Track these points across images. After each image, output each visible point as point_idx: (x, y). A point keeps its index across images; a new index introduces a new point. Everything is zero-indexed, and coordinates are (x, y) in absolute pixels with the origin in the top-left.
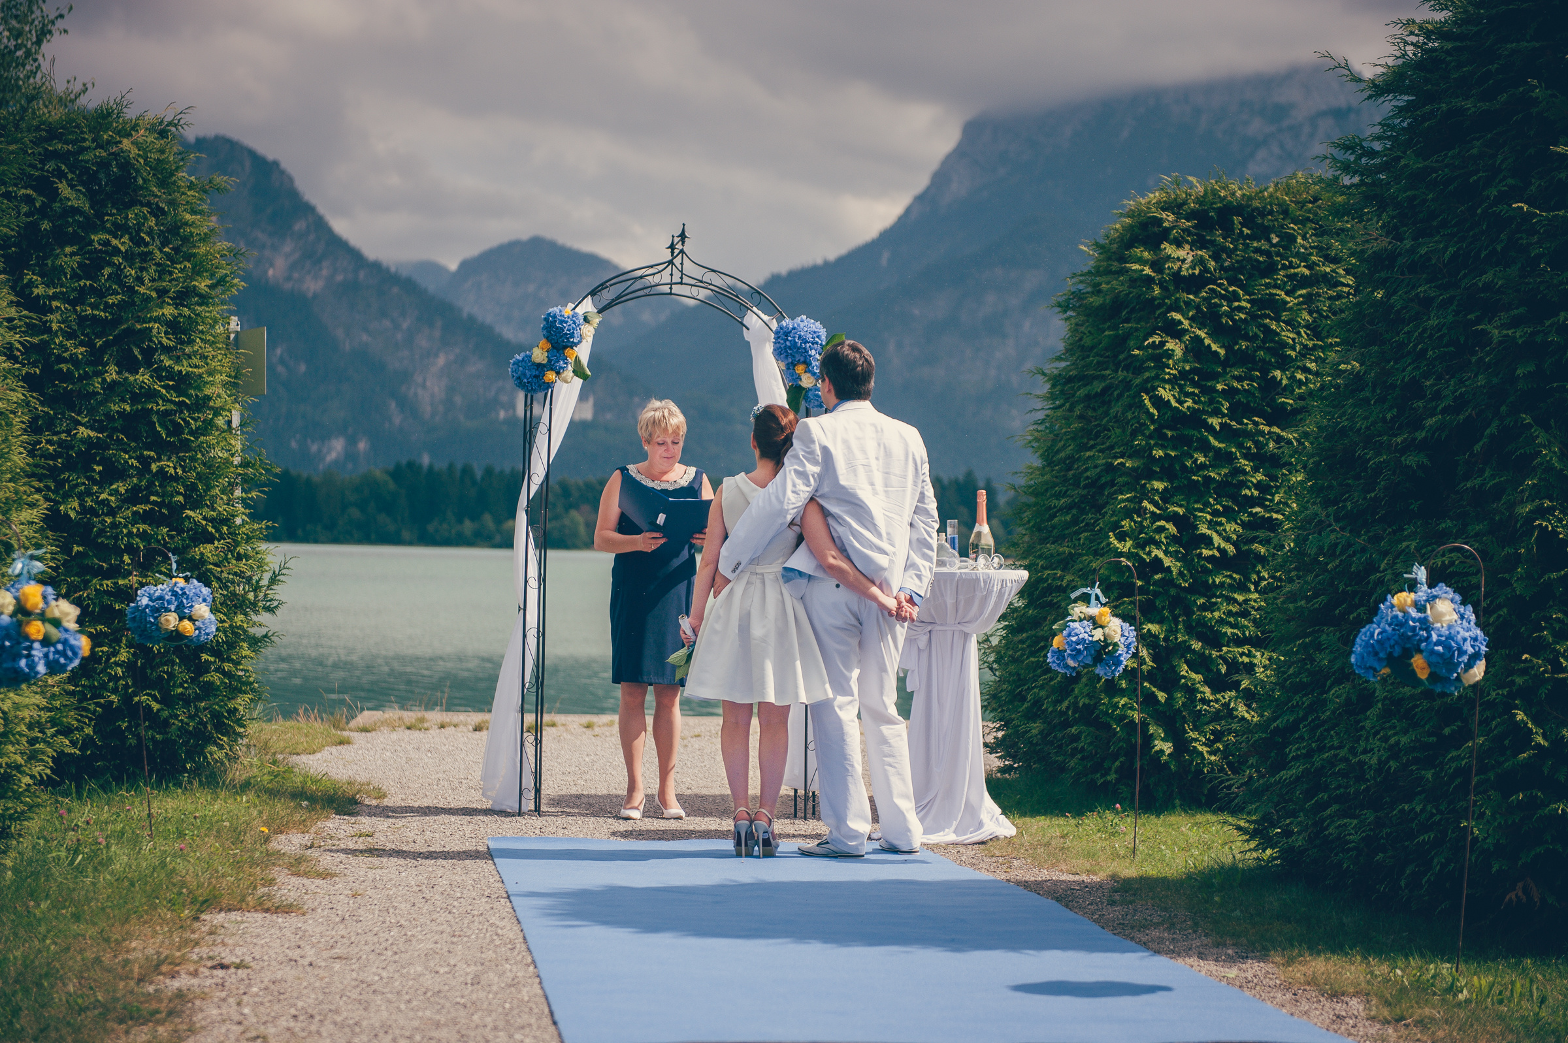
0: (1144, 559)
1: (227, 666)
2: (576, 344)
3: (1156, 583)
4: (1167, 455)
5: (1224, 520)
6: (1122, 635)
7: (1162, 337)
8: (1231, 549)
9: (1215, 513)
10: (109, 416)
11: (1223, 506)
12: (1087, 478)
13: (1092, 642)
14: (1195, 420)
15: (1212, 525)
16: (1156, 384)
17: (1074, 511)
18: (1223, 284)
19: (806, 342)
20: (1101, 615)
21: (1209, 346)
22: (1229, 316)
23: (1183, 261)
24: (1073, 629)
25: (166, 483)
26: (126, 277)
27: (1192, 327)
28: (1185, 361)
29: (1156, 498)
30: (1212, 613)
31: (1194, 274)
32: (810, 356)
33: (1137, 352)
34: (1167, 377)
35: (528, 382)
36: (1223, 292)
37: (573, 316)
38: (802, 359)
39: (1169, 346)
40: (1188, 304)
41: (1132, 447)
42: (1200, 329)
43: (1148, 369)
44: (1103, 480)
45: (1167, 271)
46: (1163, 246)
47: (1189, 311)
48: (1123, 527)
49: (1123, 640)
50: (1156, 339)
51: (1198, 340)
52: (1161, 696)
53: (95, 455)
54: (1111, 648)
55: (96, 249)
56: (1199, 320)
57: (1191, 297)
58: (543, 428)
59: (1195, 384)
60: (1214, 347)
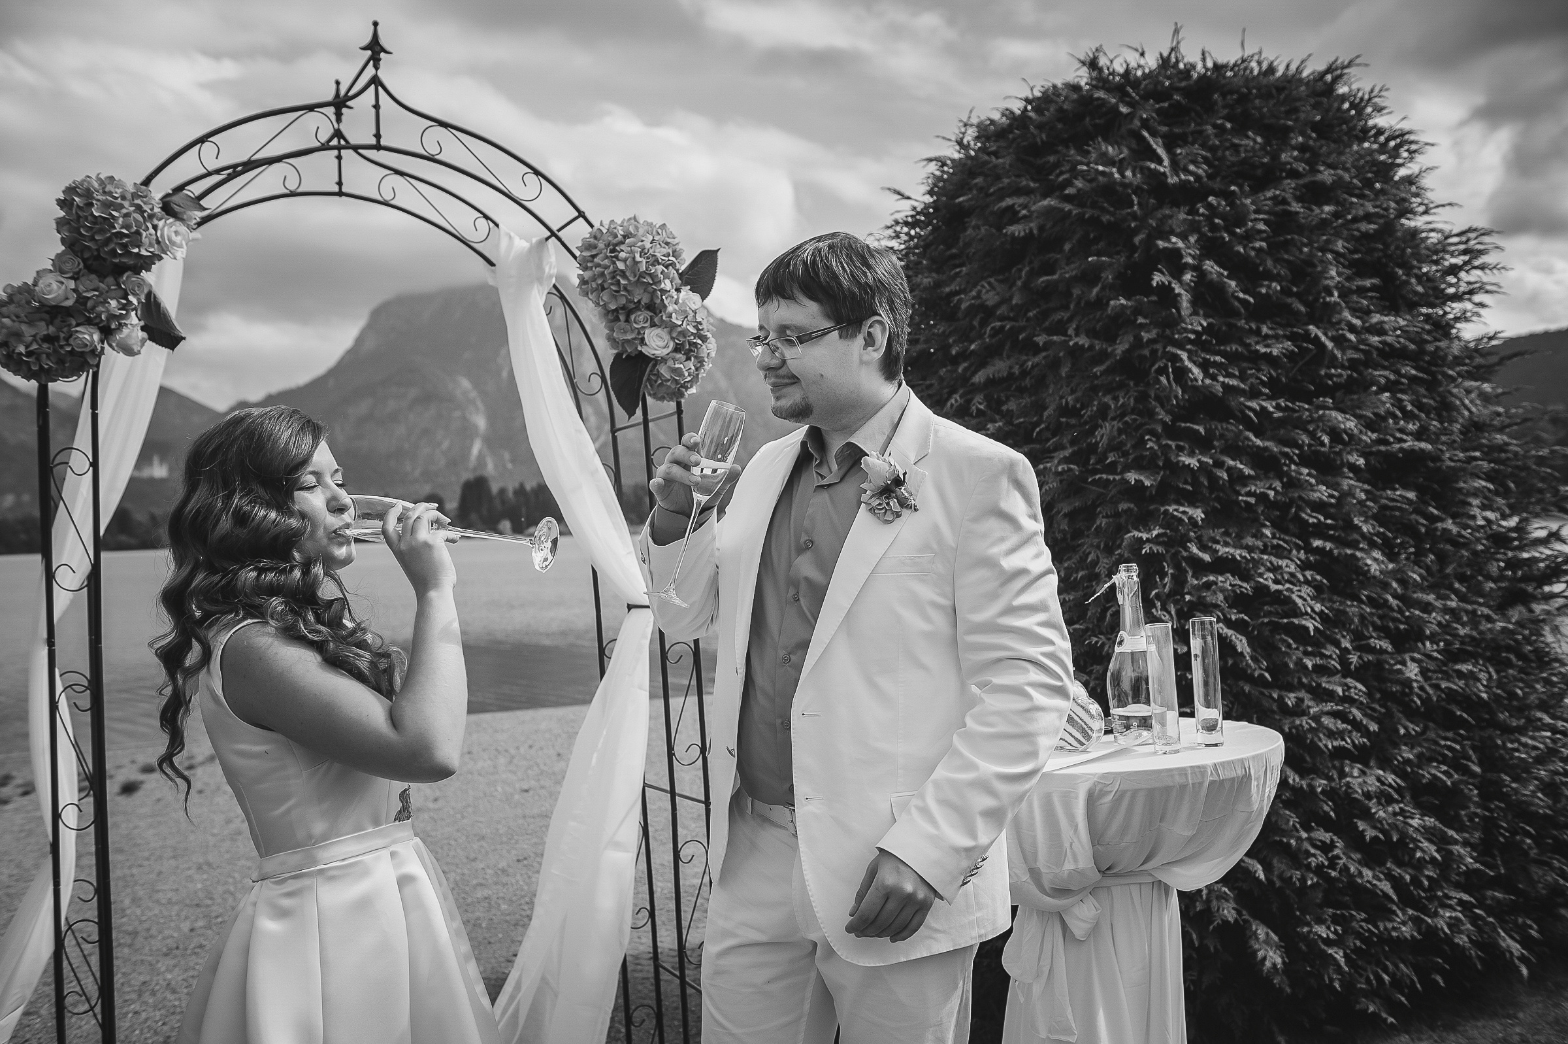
2: (151, 261)
19: (657, 262)
32: (663, 291)
35: (30, 354)
38: (645, 300)
58: (79, 461)
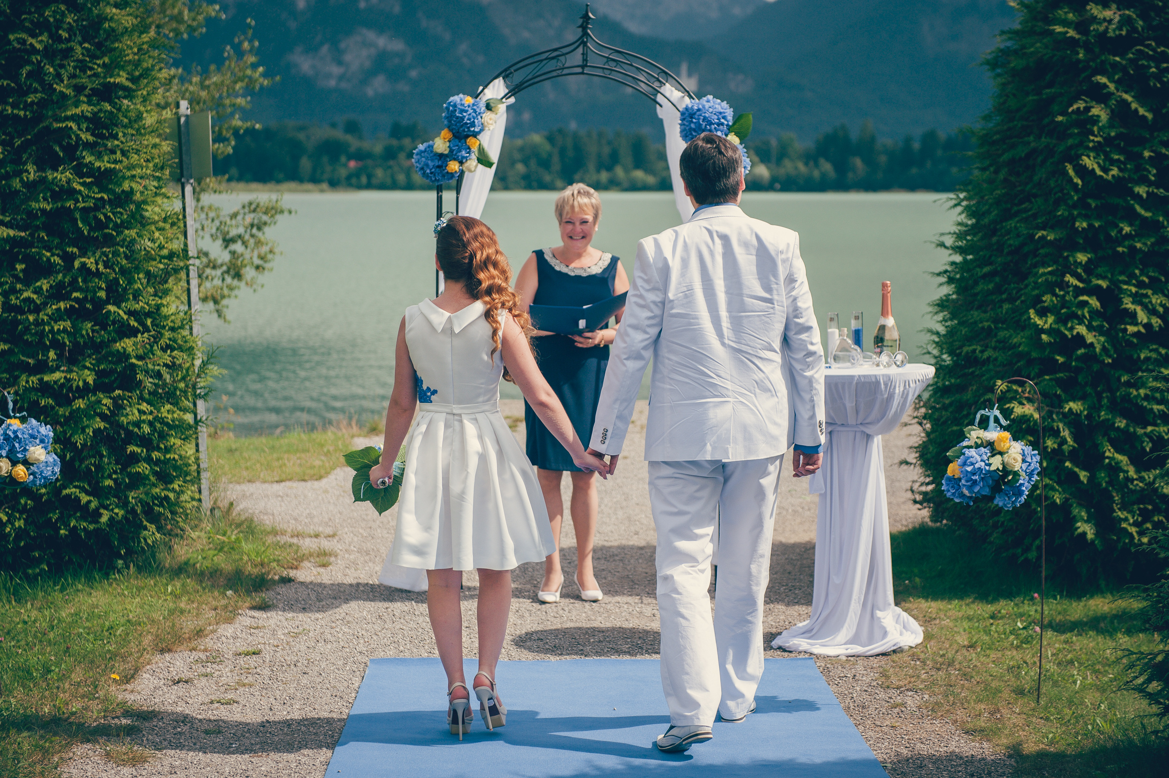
0: (1066, 336)
1: (155, 455)
2: (479, 133)
3: (1078, 359)
4: (1090, 226)
5: (1150, 292)
6: (1024, 461)
7: (1086, 102)
8: (1156, 322)
9: (1140, 285)
10: (31, 214)
11: (1149, 277)
12: (1010, 245)
13: (989, 471)
14: (1121, 187)
15: (1138, 299)
16: (1080, 152)
17: (997, 279)
18: (1151, 45)
19: (711, 124)
20: (1000, 440)
21: (1136, 110)
22: (1158, 77)
23: (1110, 21)
24: (969, 458)
25: (89, 278)
26: (45, 75)
27: (1118, 90)
28: (1111, 126)
29: (1079, 270)
30: (1137, 390)
31: (1121, 35)
33: (1060, 118)
34: (1091, 145)
35: (431, 173)
36: (1151, 53)
37: (473, 105)
39: (1095, 111)
40: (1114, 65)
41: (1055, 216)
42: (1126, 92)
43: (1071, 136)
44: (1026, 249)
45: (1093, 33)
46: (1088, 7)
47: (1115, 74)
48: (1045, 302)
49: (1024, 466)
50: (1081, 105)
51: (1125, 104)
52: (1083, 475)
53: (18, 253)
54: (1010, 477)
55: (14, 48)
56: (1125, 84)
57: (1118, 59)
59: (1121, 151)
60: (1141, 111)
